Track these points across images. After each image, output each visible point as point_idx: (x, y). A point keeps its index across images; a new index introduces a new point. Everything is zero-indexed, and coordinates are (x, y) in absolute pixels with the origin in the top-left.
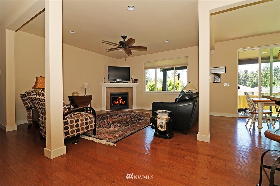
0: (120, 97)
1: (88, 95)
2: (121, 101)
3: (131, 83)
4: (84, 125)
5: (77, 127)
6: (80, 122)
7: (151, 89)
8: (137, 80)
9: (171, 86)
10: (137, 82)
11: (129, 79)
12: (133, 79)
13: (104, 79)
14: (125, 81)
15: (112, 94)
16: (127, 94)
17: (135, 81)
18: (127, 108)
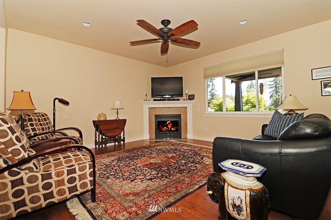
0: (169, 122)
1: (121, 118)
2: (171, 127)
3: (184, 100)
4: (64, 185)
5: (47, 190)
6: (55, 178)
7: (217, 108)
8: (194, 95)
9: (248, 104)
10: (194, 99)
11: (181, 95)
12: (187, 94)
13: (146, 95)
14: (175, 98)
15: (157, 116)
16: (179, 116)
17: (191, 98)
18: (180, 137)
